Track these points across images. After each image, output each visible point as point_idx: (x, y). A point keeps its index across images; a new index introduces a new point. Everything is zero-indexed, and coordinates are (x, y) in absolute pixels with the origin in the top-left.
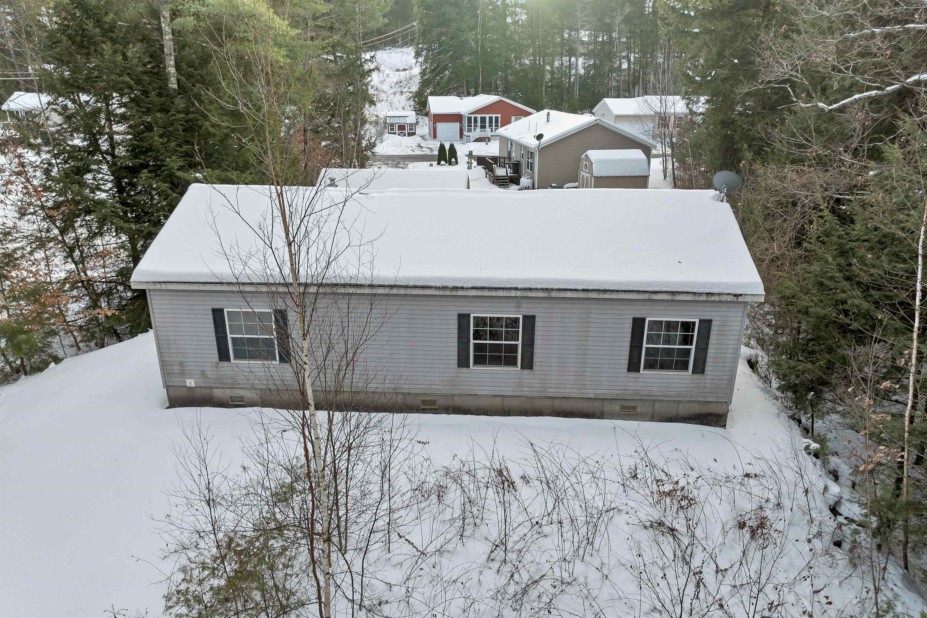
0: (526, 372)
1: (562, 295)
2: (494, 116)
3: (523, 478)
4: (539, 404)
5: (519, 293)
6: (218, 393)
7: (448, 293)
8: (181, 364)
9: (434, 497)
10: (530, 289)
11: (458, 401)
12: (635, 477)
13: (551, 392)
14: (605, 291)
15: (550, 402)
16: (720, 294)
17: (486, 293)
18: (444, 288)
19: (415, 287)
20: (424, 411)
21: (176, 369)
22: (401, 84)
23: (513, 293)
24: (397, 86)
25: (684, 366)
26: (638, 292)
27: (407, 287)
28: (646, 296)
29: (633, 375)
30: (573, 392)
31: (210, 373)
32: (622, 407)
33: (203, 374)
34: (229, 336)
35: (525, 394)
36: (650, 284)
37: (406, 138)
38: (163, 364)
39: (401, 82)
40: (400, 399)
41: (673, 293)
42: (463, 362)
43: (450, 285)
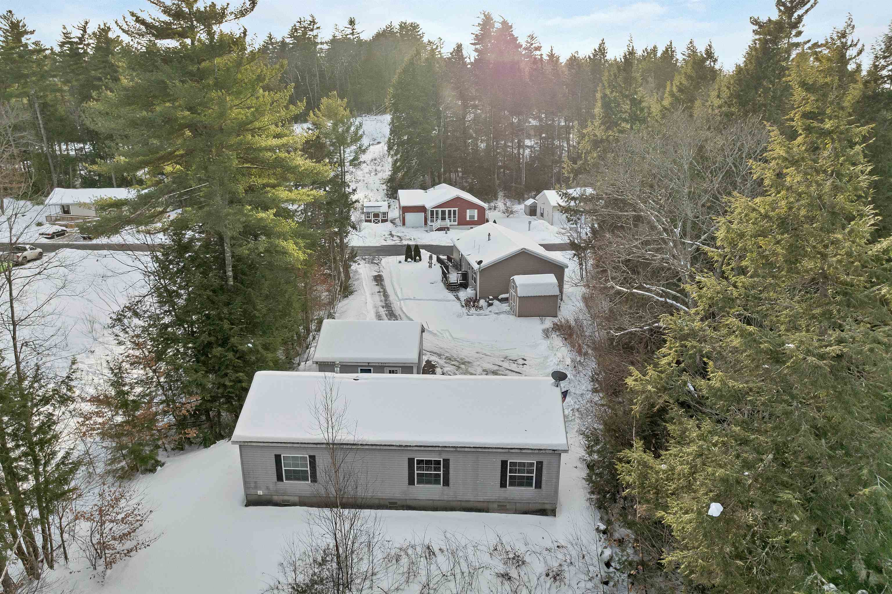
0: (446, 487)
1: (463, 449)
2: (452, 209)
3: (440, 549)
4: (454, 504)
5: (440, 449)
6: (275, 498)
7: (403, 448)
8: (256, 482)
9: (394, 561)
10: (446, 447)
11: (409, 503)
12: (496, 549)
13: (459, 498)
14: (485, 448)
15: (459, 503)
16: (545, 450)
17: (422, 448)
18: (400, 446)
19: (385, 445)
20: (390, 508)
21: (252, 485)
22: (376, 162)
23: (437, 449)
24: (372, 163)
25: (530, 485)
26: (502, 448)
27: (381, 445)
28: (507, 450)
29: (503, 489)
30: (472, 498)
31: (271, 487)
32: (499, 506)
33: (268, 488)
34: (283, 468)
35: (445, 499)
36: (508, 444)
37: (380, 224)
38: (245, 483)
39: (375, 160)
40: (377, 502)
41: (521, 449)
42: (411, 482)
43: (404, 444)
